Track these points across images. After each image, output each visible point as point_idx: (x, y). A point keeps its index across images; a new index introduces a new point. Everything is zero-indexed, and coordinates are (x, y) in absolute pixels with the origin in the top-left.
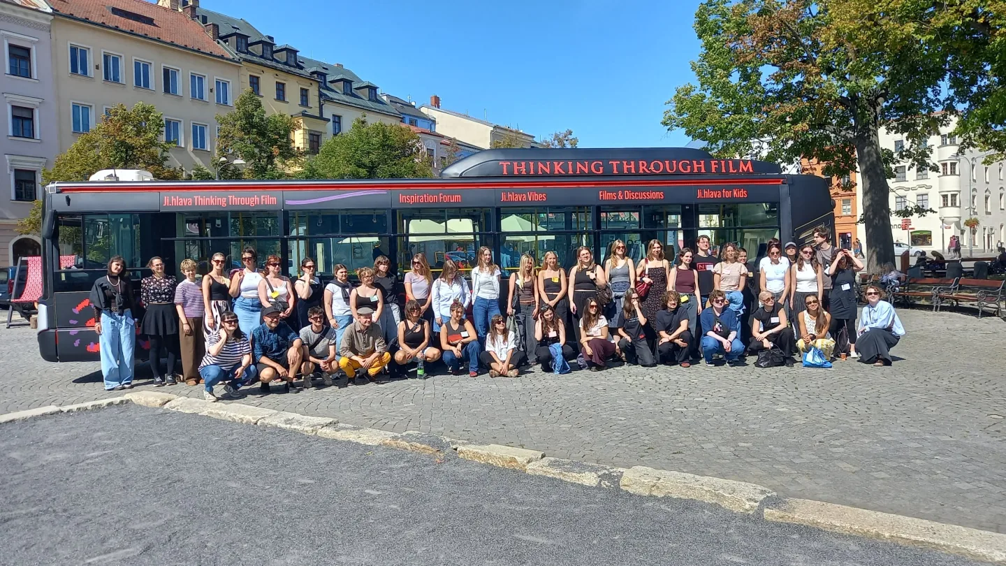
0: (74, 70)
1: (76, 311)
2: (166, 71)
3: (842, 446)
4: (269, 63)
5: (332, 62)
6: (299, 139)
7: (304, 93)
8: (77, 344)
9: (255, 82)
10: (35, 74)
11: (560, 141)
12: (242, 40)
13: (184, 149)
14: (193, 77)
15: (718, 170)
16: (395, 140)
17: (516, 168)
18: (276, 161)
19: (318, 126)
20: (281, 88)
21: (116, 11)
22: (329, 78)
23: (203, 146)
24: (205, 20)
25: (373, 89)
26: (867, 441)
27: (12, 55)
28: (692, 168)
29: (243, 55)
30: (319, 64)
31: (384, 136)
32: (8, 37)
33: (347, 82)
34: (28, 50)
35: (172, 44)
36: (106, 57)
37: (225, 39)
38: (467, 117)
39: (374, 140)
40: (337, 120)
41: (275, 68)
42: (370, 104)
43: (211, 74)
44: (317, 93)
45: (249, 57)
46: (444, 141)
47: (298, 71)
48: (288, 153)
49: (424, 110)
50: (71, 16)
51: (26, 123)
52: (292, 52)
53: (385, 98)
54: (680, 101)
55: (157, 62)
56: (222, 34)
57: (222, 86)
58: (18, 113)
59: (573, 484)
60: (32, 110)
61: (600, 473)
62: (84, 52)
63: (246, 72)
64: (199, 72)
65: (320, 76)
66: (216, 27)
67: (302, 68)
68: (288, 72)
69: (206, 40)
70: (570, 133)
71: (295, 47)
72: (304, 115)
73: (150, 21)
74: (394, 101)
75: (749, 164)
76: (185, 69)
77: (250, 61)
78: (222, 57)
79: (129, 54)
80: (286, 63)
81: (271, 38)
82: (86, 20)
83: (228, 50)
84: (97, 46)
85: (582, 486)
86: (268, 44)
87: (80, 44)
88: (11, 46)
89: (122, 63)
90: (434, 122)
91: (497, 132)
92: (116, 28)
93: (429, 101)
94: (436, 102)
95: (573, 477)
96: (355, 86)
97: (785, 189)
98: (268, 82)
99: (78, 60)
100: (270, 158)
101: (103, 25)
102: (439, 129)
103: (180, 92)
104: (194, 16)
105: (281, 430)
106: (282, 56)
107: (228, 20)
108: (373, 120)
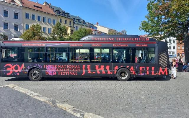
0: (26, 17)
1: (5, 66)
2: (44, 18)
3: (150, 109)
4: (64, 16)
5: (77, 16)
6: (69, 31)
7: (70, 22)
8: (5, 73)
9: (61, 20)
10: (19, 19)
11: (123, 32)
12: (59, 11)
13: (46, 33)
14: (49, 19)
15: (141, 40)
16: (87, 32)
17: (95, 39)
18: (64, 36)
19: (73, 29)
20: (66, 21)
21: (35, 6)
22: (75, 19)
23: (50, 32)
24: (52, 7)
25: (84, 21)
26: (157, 108)
27: (15, 15)
28: (135, 40)
29: (59, 15)
30: (74, 16)
31: (86, 31)
32: (14, 11)
33: (79, 20)
34: (18, 14)
35: (45, 12)
36: (32, 15)
37: (55, 11)
38: (104, 27)
39: (83, 32)
40: (77, 27)
41: (65, 17)
42: (83, 24)
43: (52, 18)
44: (73, 22)
45: (60, 15)
46: (98, 32)
47: (69, 18)
48: (66, 34)
49: (95, 25)
50: (26, 7)
51: (17, 28)
52: (68, 14)
53: (87, 23)
54: (143, 24)
55: (42, 16)
56: (55, 10)
57: (54, 21)
58: (15, 26)
59: (75, 116)
60: (18, 25)
61: (81, 114)
62: (28, 14)
63: (59, 18)
64: (50, 18)
65: (74, 19)
66: (54, 9)
67: (70, 17)
68: (67, 18)
69: (51, 11)
70: (125, 30)
71: (69, 13)
72: (70, 26)
73: (41, 8)
74: (89, 23)
75: (148, 39)
76: (47, 17)
77: (60, 16)
78: (54, 15)
79: (37, 14)
80: (67, 16)
81: (64, 11)
82: (29, 8)
83: (56, 13)
84: (31, 13)
85: (76, 116)
86: (64, 12)
87: (27, 12)
88: (15, 13)
89: (35, 16)
90: (97, 28)
91: (110, 30)
92: (34, 9)
93: (96, 24)
94: (98, 24)
95: (75, 114)
96: (81, 20)
97: (156, 45)
98: (63, 20)
99: (27, 16)
100: (63, 35)
101: (32, 9)
102: (98, 29)
103: (46, 22)
104: (50, 7)
105: (29, 96)
106: (66, 15)
107: (57, 8)
108: (84, 27)
